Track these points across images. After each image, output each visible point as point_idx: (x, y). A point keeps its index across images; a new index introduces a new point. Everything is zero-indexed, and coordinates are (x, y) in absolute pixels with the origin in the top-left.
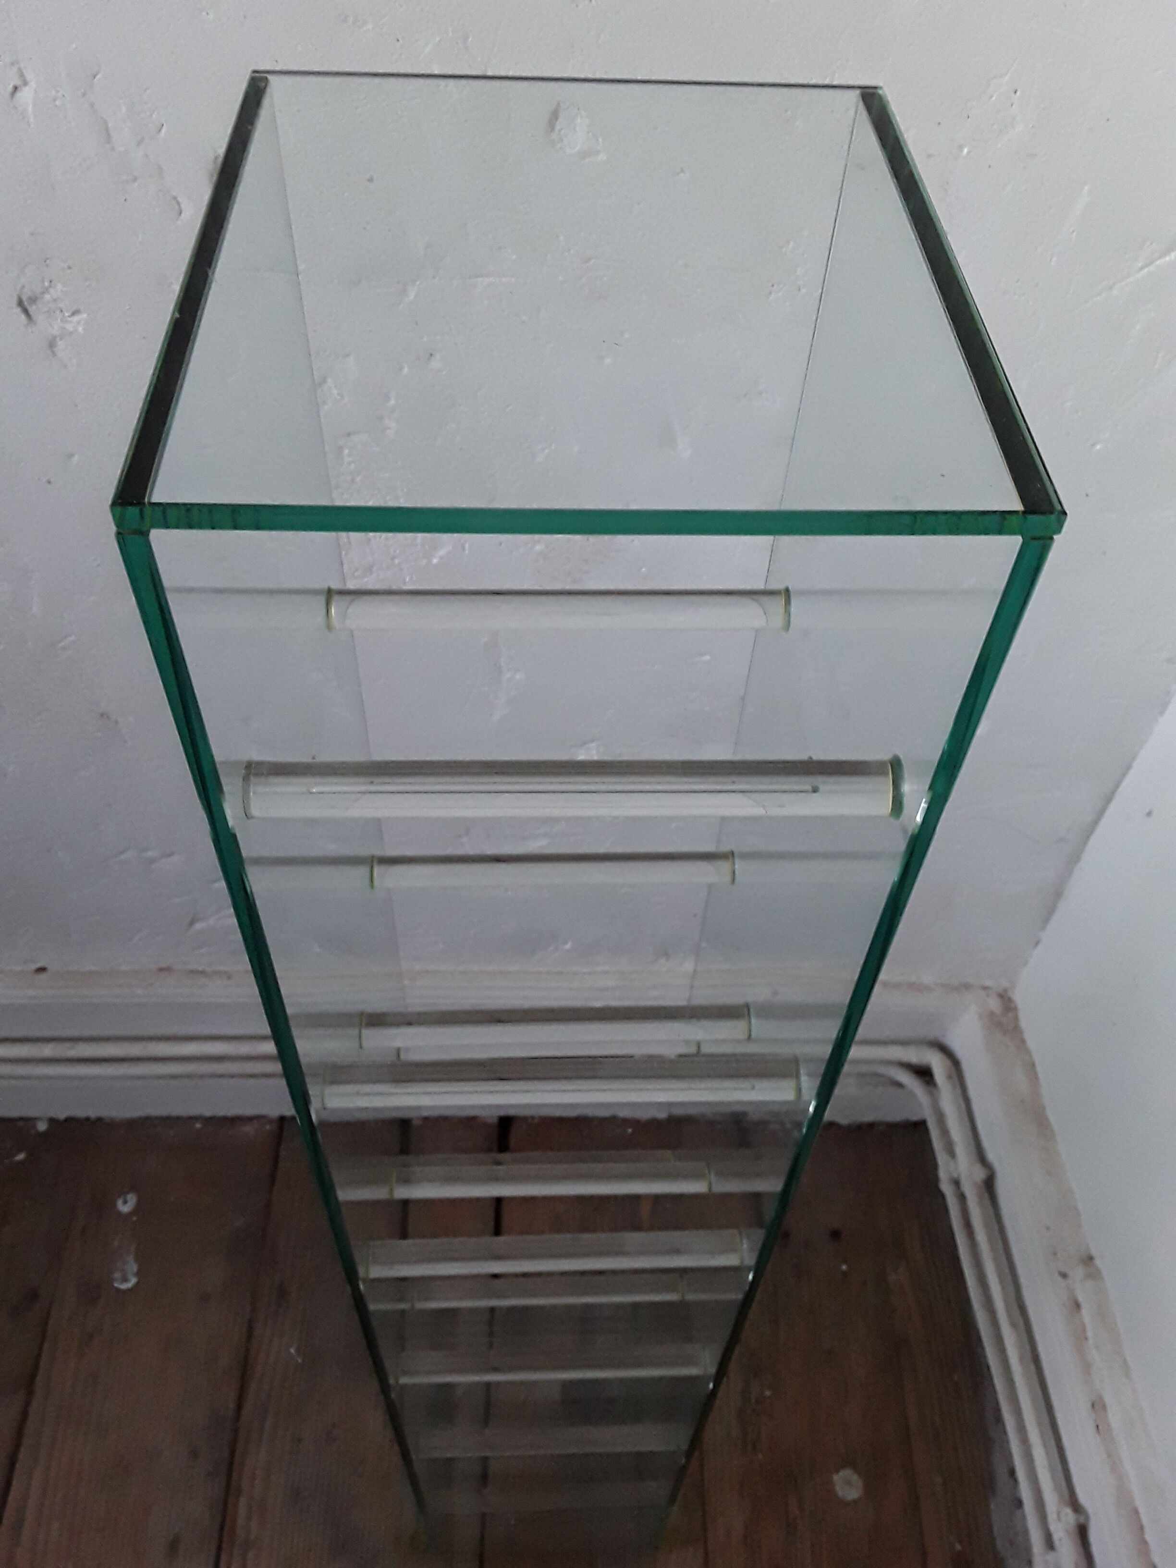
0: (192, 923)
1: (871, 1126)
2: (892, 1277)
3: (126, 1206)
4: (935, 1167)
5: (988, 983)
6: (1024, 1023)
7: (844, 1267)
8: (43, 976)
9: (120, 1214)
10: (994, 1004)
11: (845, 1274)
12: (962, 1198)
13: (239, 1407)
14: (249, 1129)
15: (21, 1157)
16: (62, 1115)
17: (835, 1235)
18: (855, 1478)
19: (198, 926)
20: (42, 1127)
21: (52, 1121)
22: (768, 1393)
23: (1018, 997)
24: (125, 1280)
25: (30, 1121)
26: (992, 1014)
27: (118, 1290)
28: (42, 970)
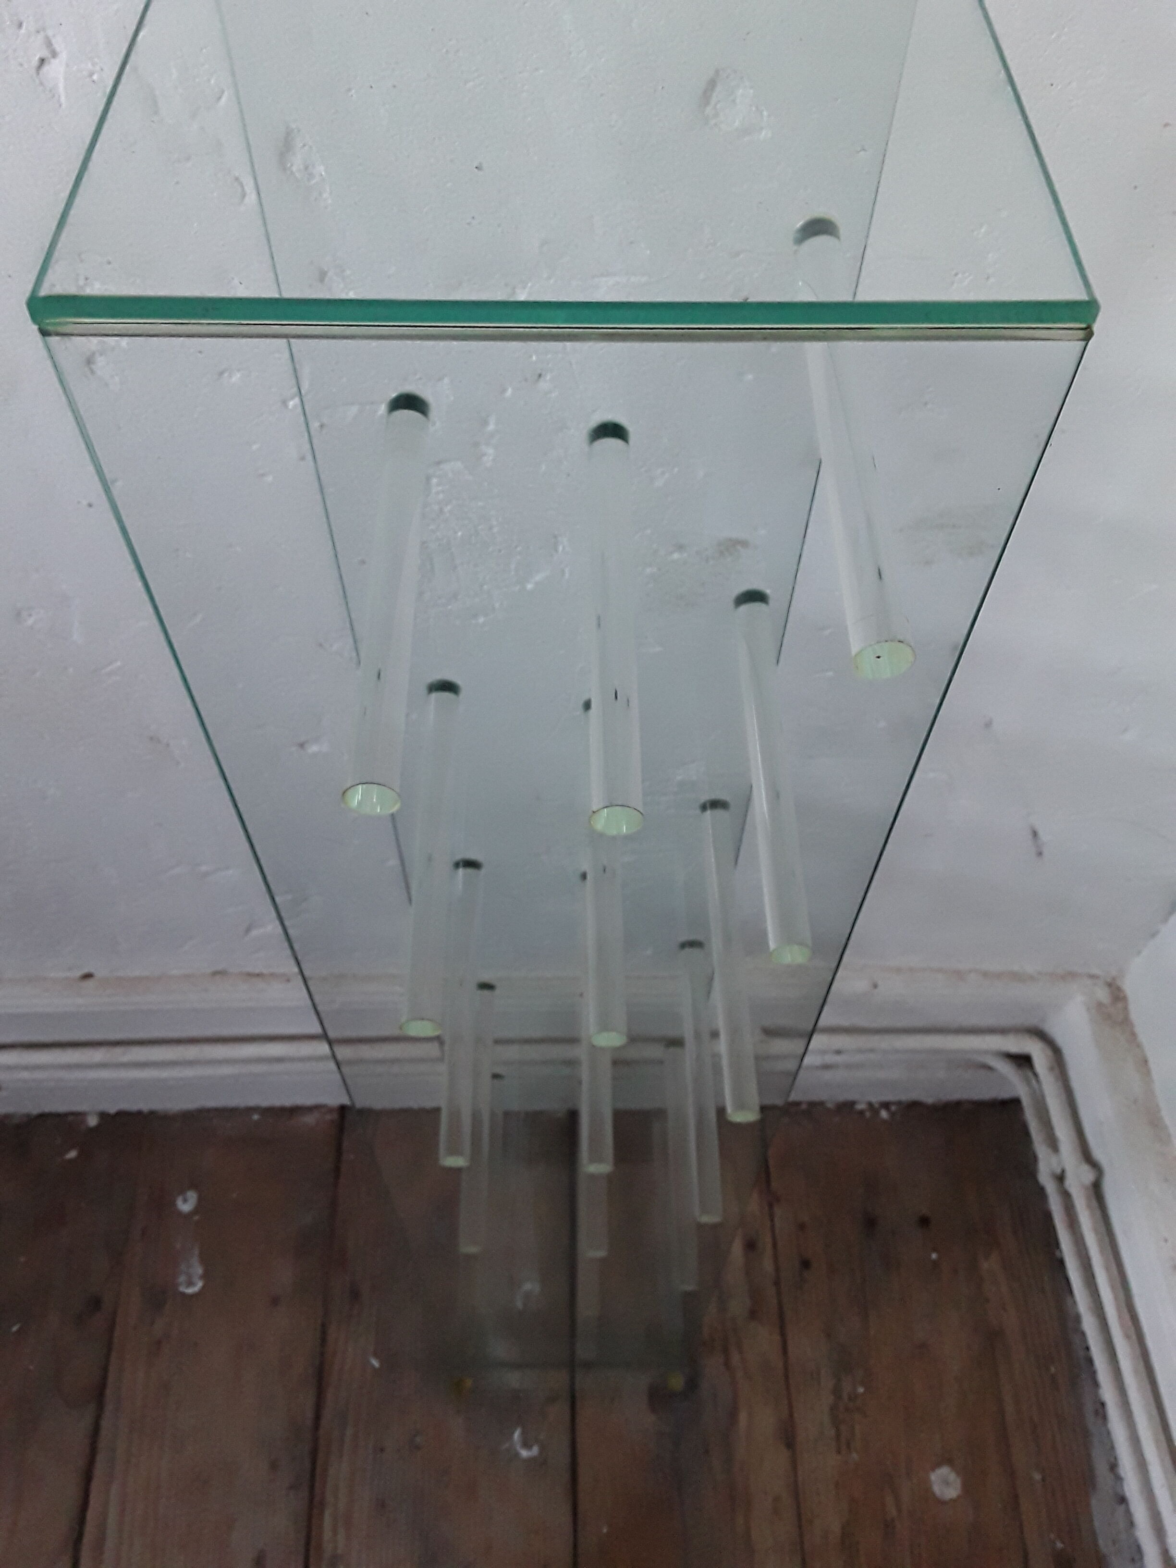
0: (248, 930)
1: (958, 1104)
2: (985, 1265)
3: (186, 1204)
4: (1035, 1159)
5: (1095, 971)
6: (1135, 1013)
7: (934, 1256)
8: (90, 983)
9: (180, 1214)
10: (1102, 994)
11: (935, 1264)
12: (1066, 1196)
13: (318, 1417)
14: (309, 1120)
15: (72, 1154)
16: (112, 1109)
17: (924, 1222)
18: (952, 1476)
19: (255, 933)
20: (93, 1121)
21: (103, 1115)
22: (861, 1390)
23: (1129, 986)
24: (190, 1284)
25: (80, 1116)
26: (1100, 1005)
27: (183, 1294)
28: (88, 976)
